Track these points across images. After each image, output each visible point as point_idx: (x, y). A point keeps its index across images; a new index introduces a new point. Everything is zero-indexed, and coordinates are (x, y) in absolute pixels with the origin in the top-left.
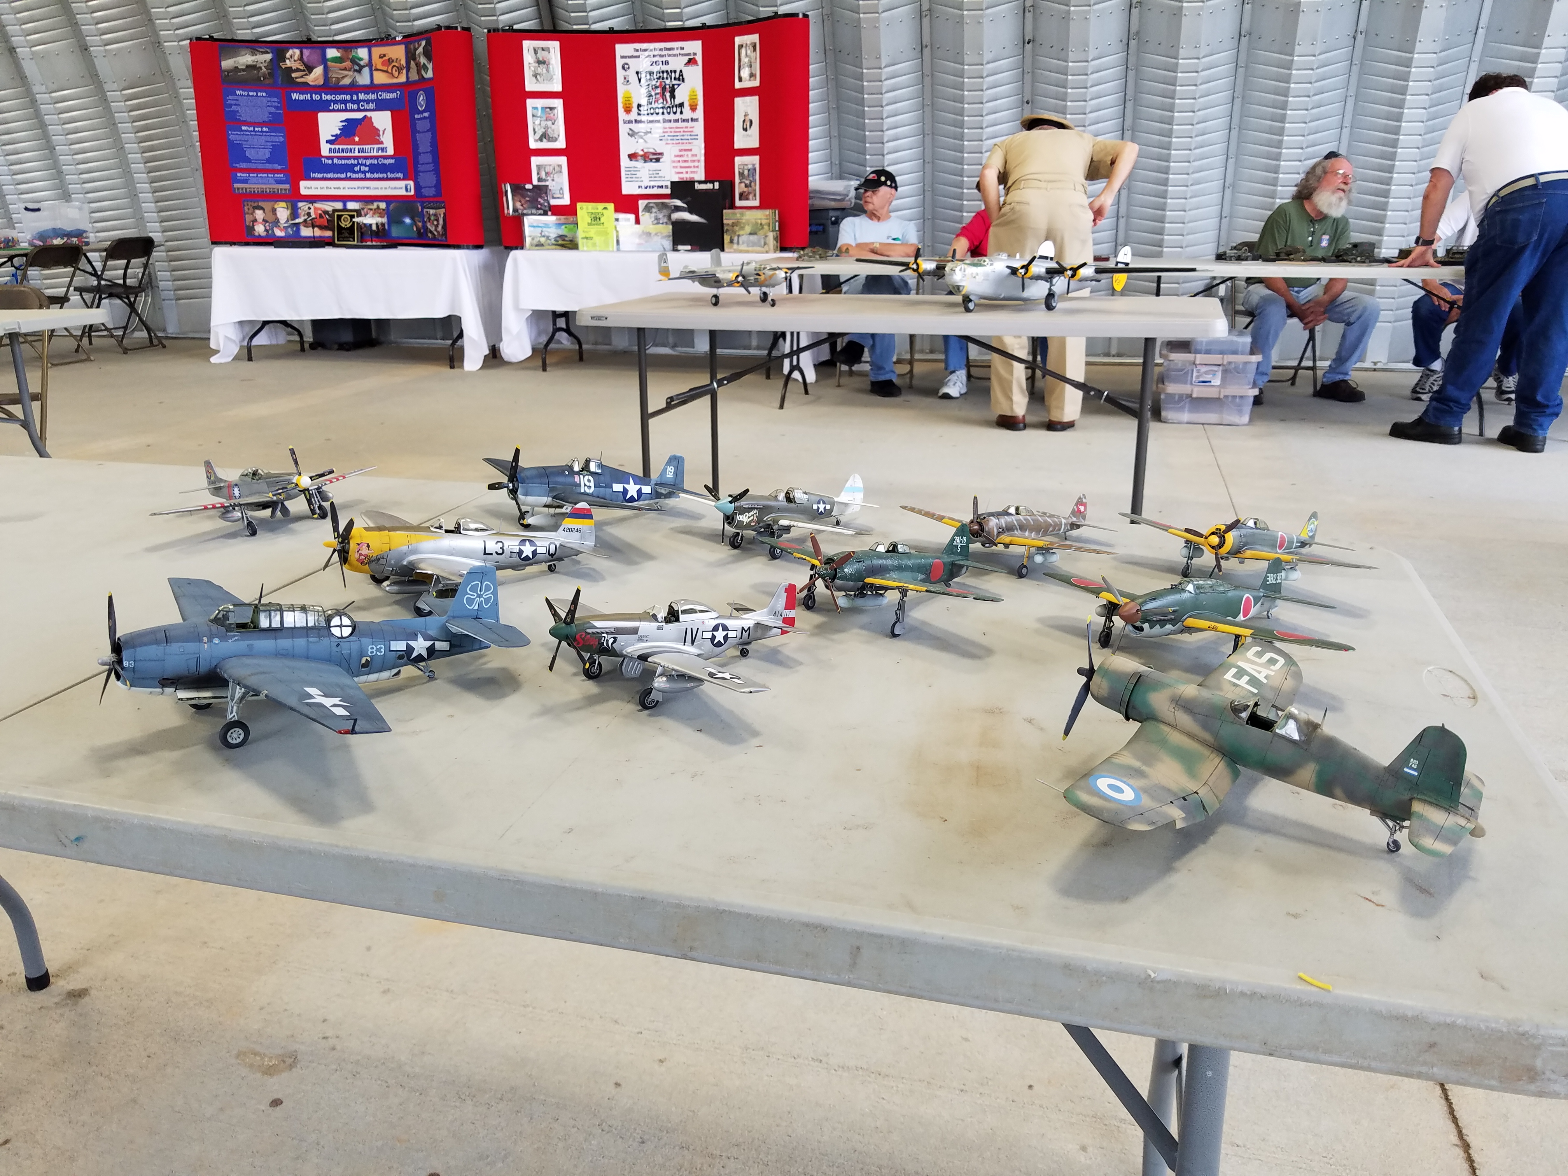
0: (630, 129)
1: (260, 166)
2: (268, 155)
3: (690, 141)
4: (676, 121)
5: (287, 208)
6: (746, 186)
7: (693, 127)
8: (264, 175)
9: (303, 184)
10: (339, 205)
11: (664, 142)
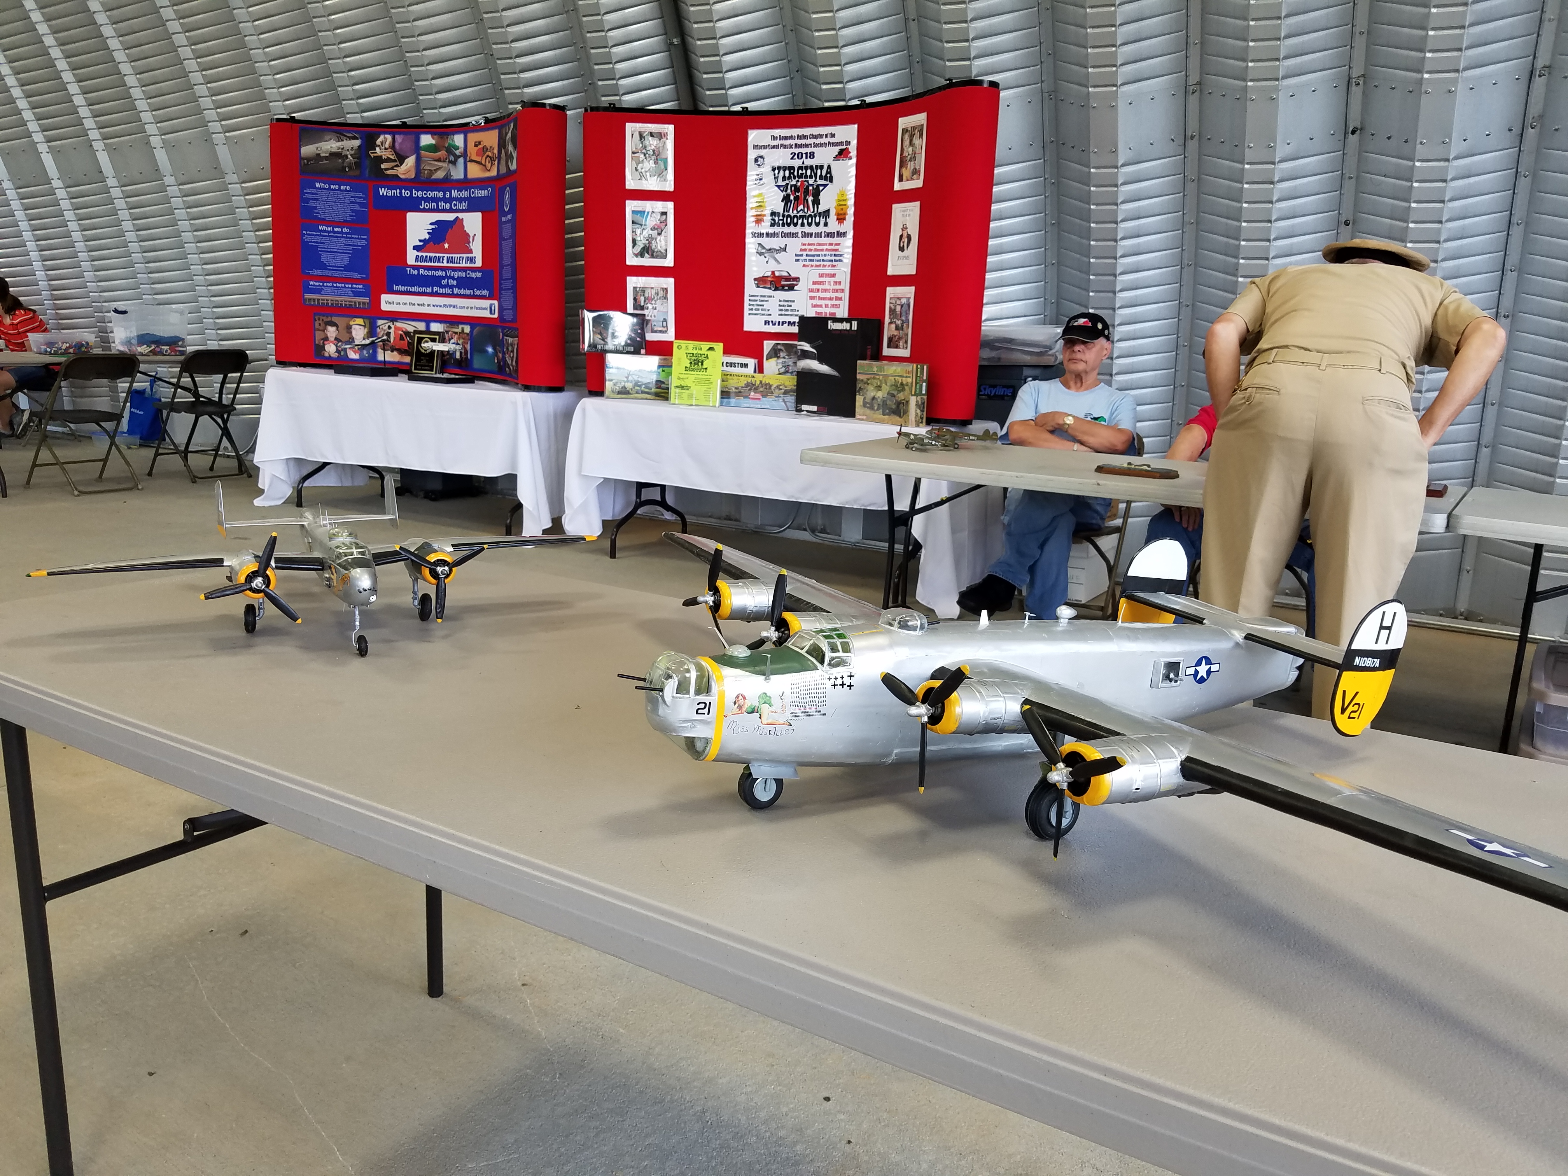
0: (759, 244)
1: (336, 274)
2: (347, 261)
3: (834, 263)
4: (818, 235)
5: (365, 326)
6: (897, 328)
7: (839, 244)
8: (340, 285)
9: (385, 297)
10: (421, 326)
11: (801, 263)
